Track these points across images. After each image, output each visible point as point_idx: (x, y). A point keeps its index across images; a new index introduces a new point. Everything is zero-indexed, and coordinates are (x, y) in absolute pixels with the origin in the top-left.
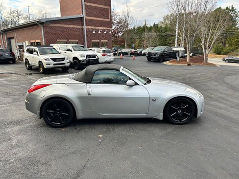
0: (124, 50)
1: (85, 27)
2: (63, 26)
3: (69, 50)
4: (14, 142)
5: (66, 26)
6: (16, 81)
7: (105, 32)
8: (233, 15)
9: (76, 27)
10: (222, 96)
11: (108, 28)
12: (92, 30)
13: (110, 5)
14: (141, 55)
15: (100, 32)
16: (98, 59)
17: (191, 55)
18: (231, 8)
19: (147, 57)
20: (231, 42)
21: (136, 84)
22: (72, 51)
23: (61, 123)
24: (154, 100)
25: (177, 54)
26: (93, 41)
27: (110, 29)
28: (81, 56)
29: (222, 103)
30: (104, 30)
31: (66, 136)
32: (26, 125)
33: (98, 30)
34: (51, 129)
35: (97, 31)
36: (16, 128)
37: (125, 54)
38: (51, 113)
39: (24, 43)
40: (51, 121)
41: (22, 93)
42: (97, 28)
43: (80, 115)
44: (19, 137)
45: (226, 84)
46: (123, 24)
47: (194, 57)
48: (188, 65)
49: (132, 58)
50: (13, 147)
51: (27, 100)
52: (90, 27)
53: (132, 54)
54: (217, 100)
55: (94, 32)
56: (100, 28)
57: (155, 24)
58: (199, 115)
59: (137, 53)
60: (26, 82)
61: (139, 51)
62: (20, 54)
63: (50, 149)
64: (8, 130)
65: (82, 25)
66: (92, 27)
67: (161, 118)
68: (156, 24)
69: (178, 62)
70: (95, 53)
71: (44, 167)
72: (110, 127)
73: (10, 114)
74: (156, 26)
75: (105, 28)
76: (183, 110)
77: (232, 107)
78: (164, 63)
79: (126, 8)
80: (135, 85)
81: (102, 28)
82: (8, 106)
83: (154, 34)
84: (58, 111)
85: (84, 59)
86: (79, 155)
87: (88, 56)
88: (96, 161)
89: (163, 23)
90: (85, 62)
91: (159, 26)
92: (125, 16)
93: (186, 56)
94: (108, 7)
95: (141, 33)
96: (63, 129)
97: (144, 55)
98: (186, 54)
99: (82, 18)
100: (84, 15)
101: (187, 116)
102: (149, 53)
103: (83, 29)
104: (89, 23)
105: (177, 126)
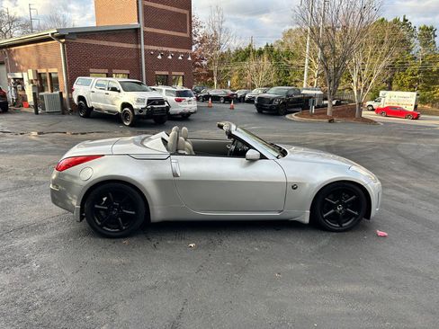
0: (212, 92)
1: (143, 46)
2: (102, 43)
3: (114, 89)
4: (35, 266)
5: (106, 43)
6: (13, 146)
7: (180, 58)
8: (405, 33)
9: (125, 45)
10: (400, 178)
11: (185, 51)
12: (157, 52)
13: (189, 8)
14: (244, 102)
15: (170, 57)
16: (168, 108)
17: (334, 102)
18: (402, 20)
19: (257, 105)
20: (402, 82)
21: (263, 157)
22: (119, 91)
23: (121, 230)
24: (294, 187)
25: (311, 100)
26: (157, 73)
27: (189, 51)
28: (138, 101)
29: (403, 191)
30: (177, 54)
31: (133, 255)
32: (52, 234)
33: (167, 53)
34: (101, 241)
35: (165, 54)
36: (34, 239)
37: (216, 99)
38: (103, 209)
39: (25, 74)
40: (101, 226)
41: (30, 171)
42: (165, 49)
43: (158, 213)
44: (44, 257)
45: (402, 156)
46: (211, 42)
47: (339, 108)
48: (330, 121)
49: (228, 106)
50: (35, 277)
51: (53, 185)
52: (151, 47)
53: (228, 99)
54: (394, 187)
55: (159, 57)
56: (170, 49)
57: (267, 46)
58: (373, 214)
59: (237, 98)
60: (36, 149)
61: (240, 93)
62: (17, 94)
63: (108, 280)
64: (18, 242)
65: (138, 42)
66: (156, 48)
67: (306, 220)
68: (269, 45)
69: (312, 116)
70: (163, 95)
71: (103, 316)
72: (215, 237)
73: (16, 210)
74: (270, 49)
75: (180, 51)
76: (345, 206)
77: (422, 199)
78: (288, 116)
79: (217, 15)
80: (261, 159)
81: (175, 50)
82: (8, 196)
83: (266, 63)
84: (115, 206)
85: (144, 106)
86: (166, 291)
87: (150, 102)
88: (201, 302)
89: (282, 43)
90: (144, 113)
91: (276, 49)
92: (213, 28)
93: (326, 105)
94: (186, 12)
95: (244, 60)
96: (125, 242)
97: (250, 101)
98: (325, 102)
99: (137, 30)
100: (141, 25)
101: (351, 216)
102: (260, 99)
103: (139, 51)
104: (151, 39)
105: (335, 234)
